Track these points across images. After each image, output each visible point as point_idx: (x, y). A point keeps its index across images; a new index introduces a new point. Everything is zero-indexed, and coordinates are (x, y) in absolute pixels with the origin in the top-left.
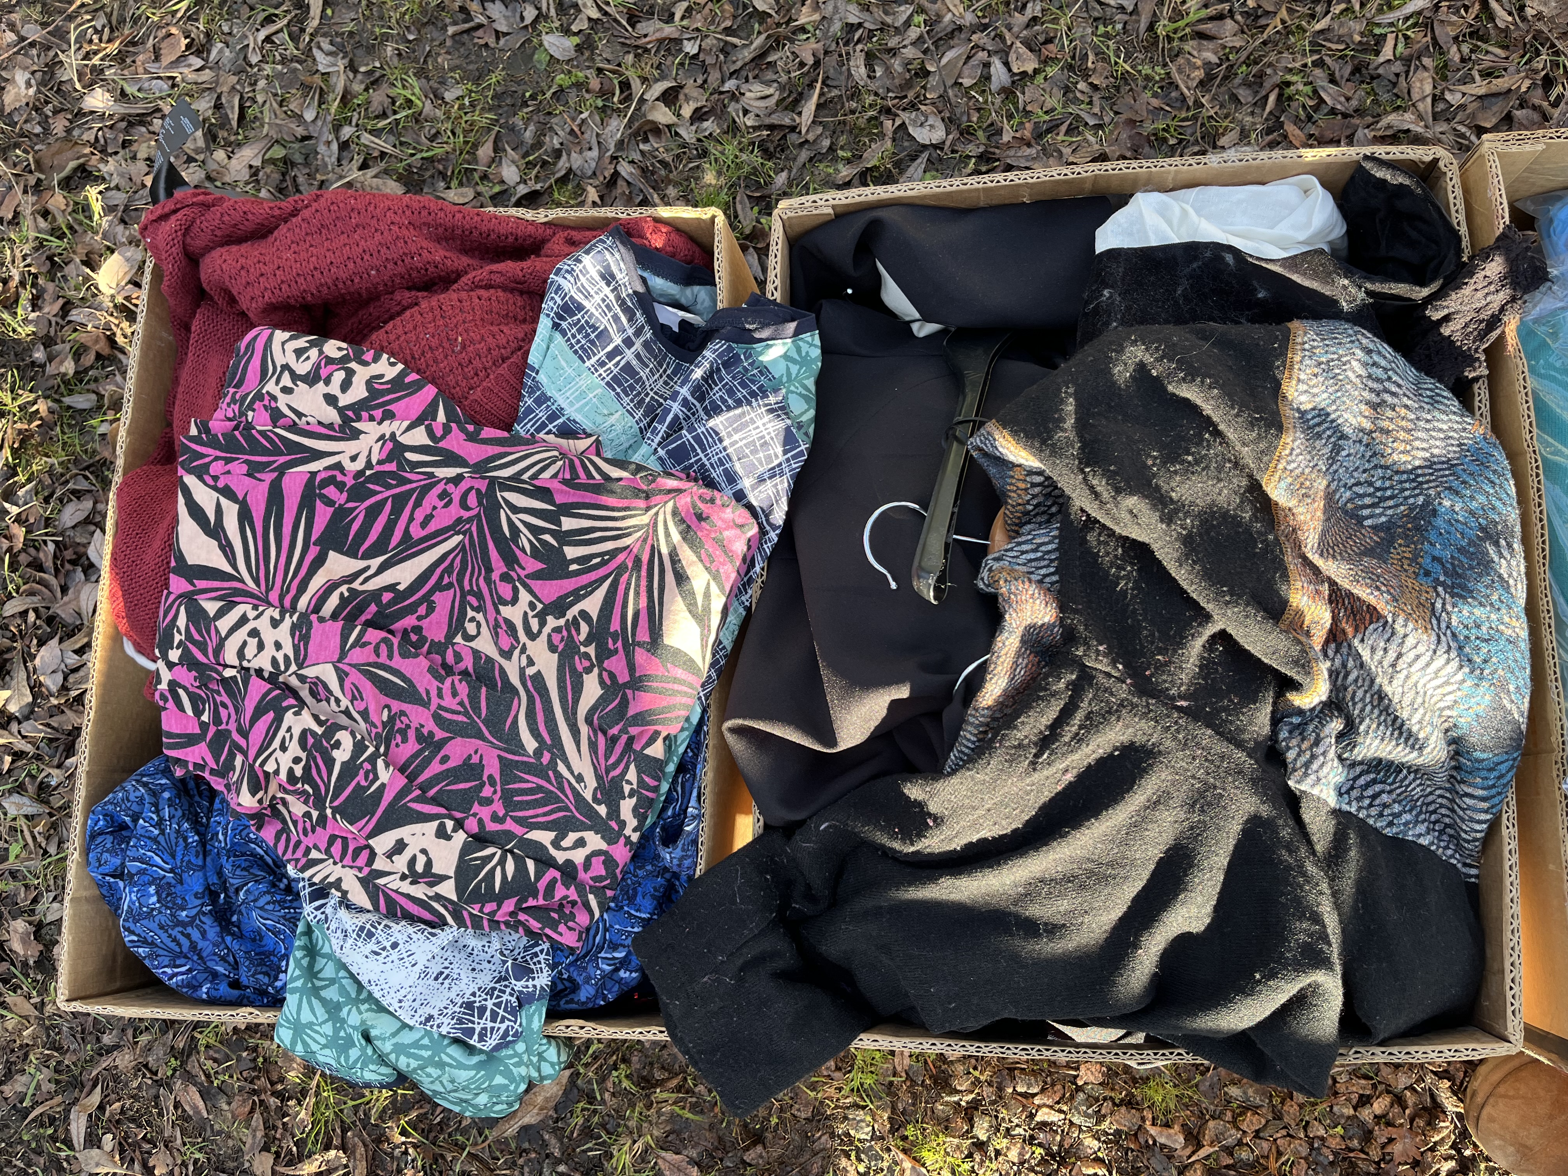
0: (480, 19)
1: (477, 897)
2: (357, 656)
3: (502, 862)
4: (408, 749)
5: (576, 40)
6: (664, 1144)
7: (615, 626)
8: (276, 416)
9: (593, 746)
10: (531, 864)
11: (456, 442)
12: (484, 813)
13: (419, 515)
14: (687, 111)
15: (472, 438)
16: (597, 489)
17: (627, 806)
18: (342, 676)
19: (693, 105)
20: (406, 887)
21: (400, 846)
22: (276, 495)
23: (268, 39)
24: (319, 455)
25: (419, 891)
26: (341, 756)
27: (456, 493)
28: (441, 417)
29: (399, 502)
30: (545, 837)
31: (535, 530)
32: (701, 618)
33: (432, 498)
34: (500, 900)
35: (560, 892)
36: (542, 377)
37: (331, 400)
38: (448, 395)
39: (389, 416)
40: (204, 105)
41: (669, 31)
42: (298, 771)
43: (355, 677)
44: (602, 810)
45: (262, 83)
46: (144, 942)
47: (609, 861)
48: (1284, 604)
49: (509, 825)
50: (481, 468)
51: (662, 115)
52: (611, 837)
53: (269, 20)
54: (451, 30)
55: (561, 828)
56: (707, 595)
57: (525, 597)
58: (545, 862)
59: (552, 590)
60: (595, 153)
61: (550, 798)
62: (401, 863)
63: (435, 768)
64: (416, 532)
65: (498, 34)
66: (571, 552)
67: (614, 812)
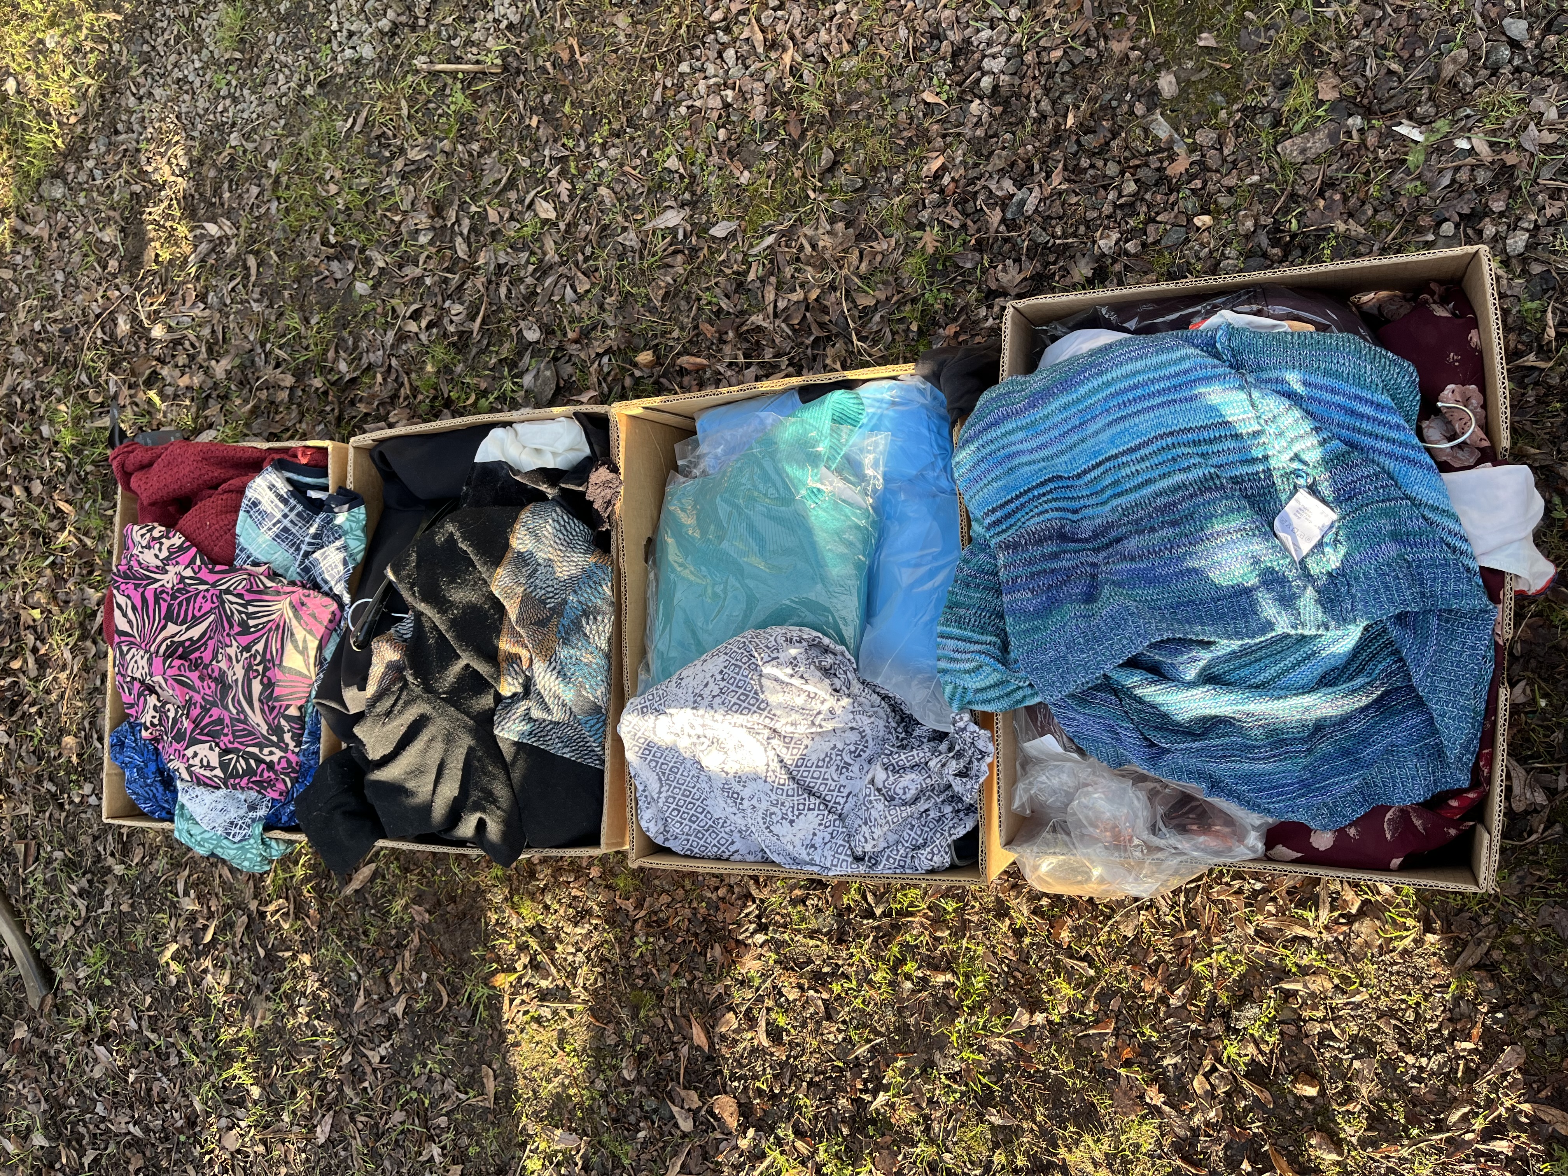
0: (327, 273)
1: (232, 776)
2: (169, 672)
3: (237, 761)
4: (195, 712)
5: (371, 282)
6: (414, 901)
7: (268, 657)
8: (140, 564)
9: (262, 711)
10: (252, 762)
11: (204, 574)
12: (226, 739)
13: (197, 606)
14: (424, 324)
15: (211, 571)
16: (260, 592)
17: (287, 737)
18: (166, 680)
19: (428, 318)
20: (202, 771)
21: (195, 755)
22: (144, 600)
23: (233, 290)
24: (157, 581)
25: (208, 773)
26: (171, 714)
27: (209, 595)
28: (198, 562)
29: (188, 600)
30: (256, 750)
31: (240, 612)
32: (303, 652)
33: (199, 599)
34: (242, 777)
35: (266, 774)
36: (241, 540)
37: (156, 556)
38: (201, 551)
39: (177, 563)
40: (206, 332)
41: (418, 272)
42: (156, 721)
43: (170, 681)
44: (274, 738)
45: (232, 317)
46: (134, 793)
47: (288, 761)
48: (496, 649)
49: (236, 745)
50: (214, 585)
51: (412, 327)
52: (285, 750)
53: (232, 278)
54: (314, 280)
55: (261, 747)
56: (305, 641)
57: (235, 644)
58: (259, 761)
59: (245, 640)
60: (381, 352)
61: (251, 733)
62: (197, 761)
63: (207, 720)
64: (198, 614)
65: (336, 281)
66: (252, 623)
67: (281, 739)
